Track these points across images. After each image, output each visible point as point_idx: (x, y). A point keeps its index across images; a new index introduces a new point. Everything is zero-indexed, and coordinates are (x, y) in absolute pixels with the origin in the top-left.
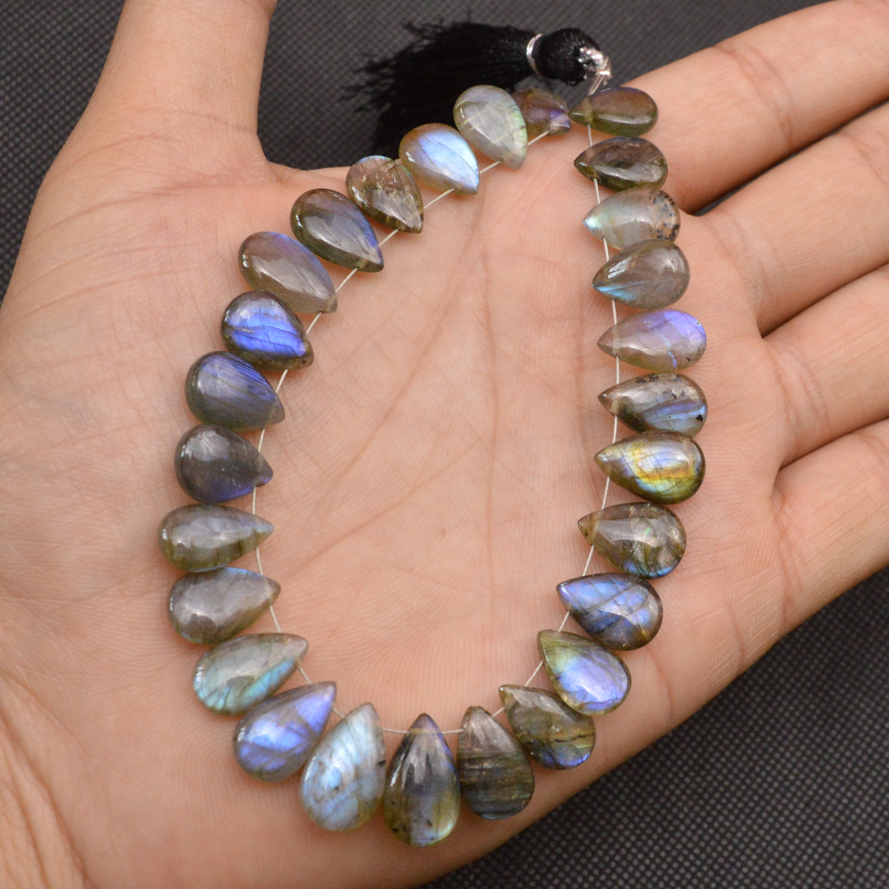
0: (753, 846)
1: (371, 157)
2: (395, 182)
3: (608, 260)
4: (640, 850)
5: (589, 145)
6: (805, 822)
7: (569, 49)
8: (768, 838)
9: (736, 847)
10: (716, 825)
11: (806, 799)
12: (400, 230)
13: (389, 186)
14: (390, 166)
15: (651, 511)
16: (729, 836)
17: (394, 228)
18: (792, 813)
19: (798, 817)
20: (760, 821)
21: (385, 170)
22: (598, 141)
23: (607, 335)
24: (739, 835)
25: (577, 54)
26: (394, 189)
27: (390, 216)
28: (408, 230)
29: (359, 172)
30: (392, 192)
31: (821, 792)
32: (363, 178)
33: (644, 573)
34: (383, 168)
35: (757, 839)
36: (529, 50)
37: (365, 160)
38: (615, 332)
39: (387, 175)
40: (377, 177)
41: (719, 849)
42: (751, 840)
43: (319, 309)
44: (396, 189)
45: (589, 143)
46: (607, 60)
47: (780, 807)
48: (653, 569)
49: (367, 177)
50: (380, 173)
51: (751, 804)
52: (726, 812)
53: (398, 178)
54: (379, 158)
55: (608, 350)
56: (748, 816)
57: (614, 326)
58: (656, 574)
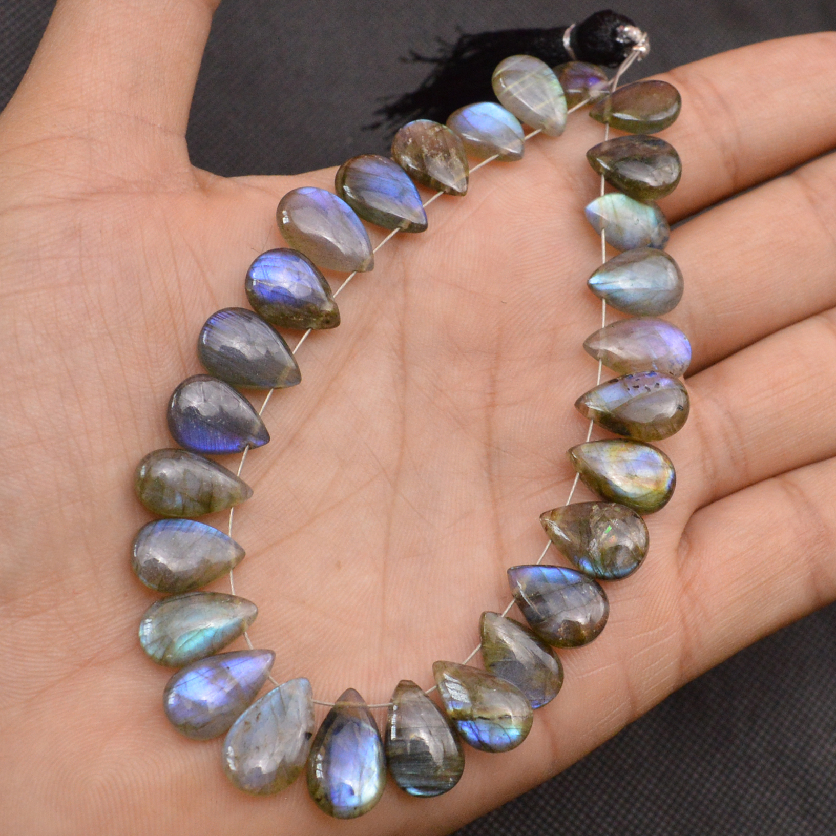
0: (609, 819)
1: (418, 121)
2: (441, 144)
3: (604, 262)
4: (502, 825)
5: (605, 138)
6: (658, 797)
7: (606, 31)
8: (623, 812)
9: (593, 821)
10: (574, 800)
11: (659, 774)
12: (445, 193)
13: (435, 149)
14: (437, 129)
15: (614, 511)
16: (586, 810)
17: (438, 191)
18: (645, 787)
19: (651, 792)
20: (615, 796)
21: (431, 133)
22: (613, 137)
23: (594, 337)
24: (596, 809)
25: (615, 34)
26: (439, 152)
27: (434, 179)
28: (453, 192)
29: (405, 135)
30: (437, 154)
31: (673, 768)
32: (408, 141)
33: (599, 573)
34: (430, 131)
35: (613, 813)
36: (566, 41)
37: (411, 124)
38: (602, 334)
39: (434, 138)
40: (423, 140)
41: (577, 823)
42: (608, 814)
43: (354, 269)
44: (442, 152)
45: (605, 136)
46: (645, 35)
47: (634, 782)
48: (608, 569)
49: (412, 140)
50: (426, 136)
51: (607, 780)
52: (582, 788)
53: (444, 140)
54: (425, 122)
55: (594, 353)
56: (604, 792)
57: (602, 329)
58: (611, 574)
